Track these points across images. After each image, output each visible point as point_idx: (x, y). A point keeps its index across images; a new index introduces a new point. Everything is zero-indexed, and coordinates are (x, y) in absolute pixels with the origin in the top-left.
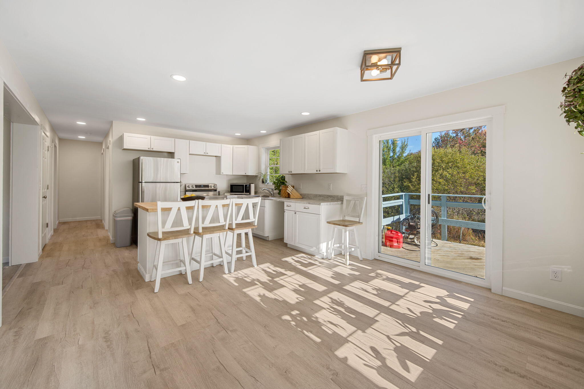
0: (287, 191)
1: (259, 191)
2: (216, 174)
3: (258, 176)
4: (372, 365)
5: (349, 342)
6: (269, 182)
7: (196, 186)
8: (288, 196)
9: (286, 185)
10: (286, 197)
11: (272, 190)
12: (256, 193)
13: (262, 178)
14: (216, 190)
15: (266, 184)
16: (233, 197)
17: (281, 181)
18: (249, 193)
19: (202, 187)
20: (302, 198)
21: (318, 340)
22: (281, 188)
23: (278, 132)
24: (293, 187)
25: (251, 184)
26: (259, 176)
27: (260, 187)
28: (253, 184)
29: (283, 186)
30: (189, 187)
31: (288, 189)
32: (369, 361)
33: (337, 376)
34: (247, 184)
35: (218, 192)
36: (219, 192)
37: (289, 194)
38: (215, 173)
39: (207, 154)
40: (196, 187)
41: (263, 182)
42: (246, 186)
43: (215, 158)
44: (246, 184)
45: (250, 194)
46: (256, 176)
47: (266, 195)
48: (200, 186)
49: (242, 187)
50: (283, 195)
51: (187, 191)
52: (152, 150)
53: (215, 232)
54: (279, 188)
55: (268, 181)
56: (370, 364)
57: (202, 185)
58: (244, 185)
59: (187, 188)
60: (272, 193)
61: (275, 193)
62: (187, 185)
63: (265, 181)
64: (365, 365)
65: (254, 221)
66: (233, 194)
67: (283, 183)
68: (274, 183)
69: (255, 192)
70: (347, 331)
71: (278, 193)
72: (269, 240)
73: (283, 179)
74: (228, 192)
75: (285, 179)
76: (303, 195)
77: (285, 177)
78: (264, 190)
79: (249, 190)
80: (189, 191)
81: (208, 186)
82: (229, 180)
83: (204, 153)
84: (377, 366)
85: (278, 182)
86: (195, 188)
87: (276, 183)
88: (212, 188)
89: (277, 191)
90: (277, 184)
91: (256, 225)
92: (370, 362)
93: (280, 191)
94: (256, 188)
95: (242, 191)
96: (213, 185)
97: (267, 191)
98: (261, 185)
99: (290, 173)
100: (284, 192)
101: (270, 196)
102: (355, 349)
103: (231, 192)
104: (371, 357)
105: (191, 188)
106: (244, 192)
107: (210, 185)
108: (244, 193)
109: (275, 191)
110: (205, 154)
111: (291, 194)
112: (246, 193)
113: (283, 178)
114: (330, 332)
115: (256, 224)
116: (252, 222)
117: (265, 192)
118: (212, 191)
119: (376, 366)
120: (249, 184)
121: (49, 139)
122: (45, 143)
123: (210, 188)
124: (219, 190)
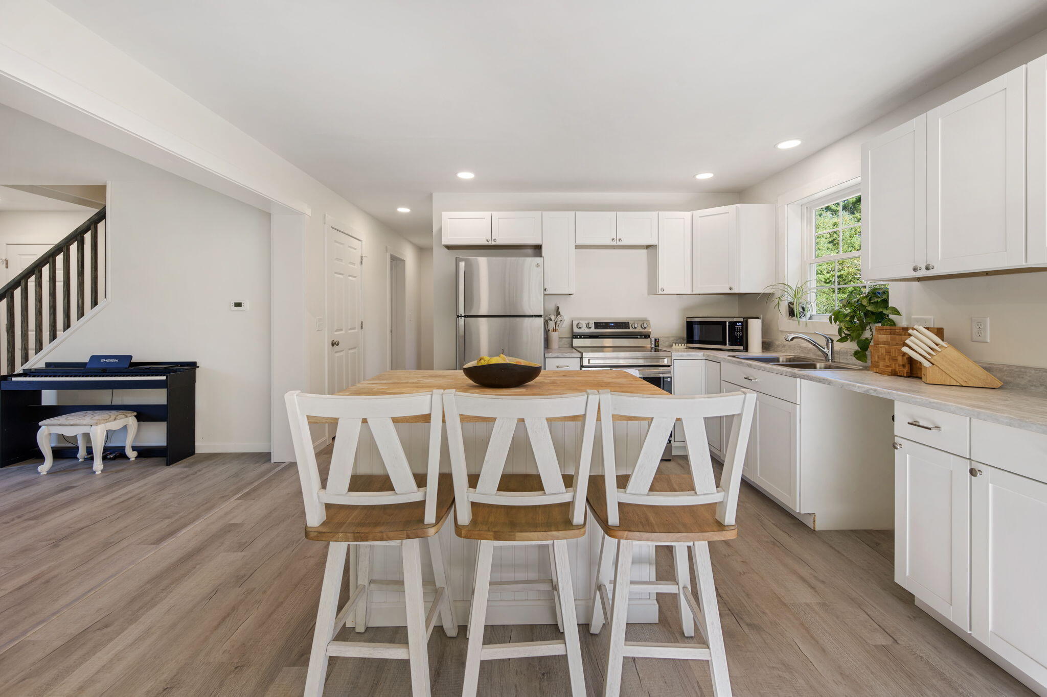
0: (905, 349)
1: (777, 343)
2: (648, 295)
3: (773, 294)
6: (814, 313)
7: (598, 325)
8: (906, 370)
9: (893, 323)
10: (894, 374)
11: (829, 340)
12: (766, 345)
13: (787, 299)
14: (647, 336)
15: (803, 319)
16: (690, 356)
17: (869, 308)
18: (741, 348)
19: (613, 326)
20: (1000, 388)
22: (867, 334)
23: (857, 131)
24: (939, 332)
25: (750, 321)
26: (778, 295)
27: (781, 329)
28: (757, 318)
29: (878, 329)
30: (580, 328)
31: (908, 342)
34: (736, 320)
35: (653, 340)
36: (656, 340)
37: (911, 361)
38: (646, 291)
39: (619, 243)
40: (596, 328)
41: (792, 313)
42: (733, 324)
43: (645, 251)
44: (731, 320)
45: (746, 349)
46: (767, 297)
47: (802, 355)
48: (606, 325)
49: (720, 327)
50: (882, 364)
51: (576, 338)
52: (494, 243)
53: (518, 534)
54: (859, 335)
55: (813, 310)
57: (612, 323)
58: (725, 322)
59: (576, 330)
60: (826, 350)
61: (839, 353)
62: (575, 323)
63: (798, 309)
65: (722, 504)
66: (694, 348)
67: (880, 317)
68: (837, 317)
69: (763, 343)
71: (856, 354)
72: (817, 529)
73: (876, 300)
74: (678, 341)
75: (886, 302)
76: (1001, 370)
77: (886, 292)
78: (795, 340)
79: (741, 338)
80: (580, 338)
81: (625, 325)
82: (686, 309)
83: (613, 239)
85: (855, 312)
86: (593, 330)
87: (846, 316)
88: (637, 330)
89: (851, 346)
90: (851, 321)
91: (733, 523)
93: (864, 346)
94: (766, 331)
95: (721, 340)
96: (639, 322)
97: (805, 344)
98: (784, 323)
99: (924, 273)
100: (888, 352)
101: (820, 361)
103: (688, 342)
105: (585, 330)
106: (725, 344)
107: (631, 322)
108: (727, 347)
109: (838, 346)
110: (614, 243)
111: (926, 364)
112: (732, 347)
113: (879, 297)
115: (730, 518)
116: (712, 507)
117: (800, 347)
118: (637, 338)
120: (741, 320)
121: (364, 243)
122: (351, 249)
123: (631, 330)
124: (657, 336)
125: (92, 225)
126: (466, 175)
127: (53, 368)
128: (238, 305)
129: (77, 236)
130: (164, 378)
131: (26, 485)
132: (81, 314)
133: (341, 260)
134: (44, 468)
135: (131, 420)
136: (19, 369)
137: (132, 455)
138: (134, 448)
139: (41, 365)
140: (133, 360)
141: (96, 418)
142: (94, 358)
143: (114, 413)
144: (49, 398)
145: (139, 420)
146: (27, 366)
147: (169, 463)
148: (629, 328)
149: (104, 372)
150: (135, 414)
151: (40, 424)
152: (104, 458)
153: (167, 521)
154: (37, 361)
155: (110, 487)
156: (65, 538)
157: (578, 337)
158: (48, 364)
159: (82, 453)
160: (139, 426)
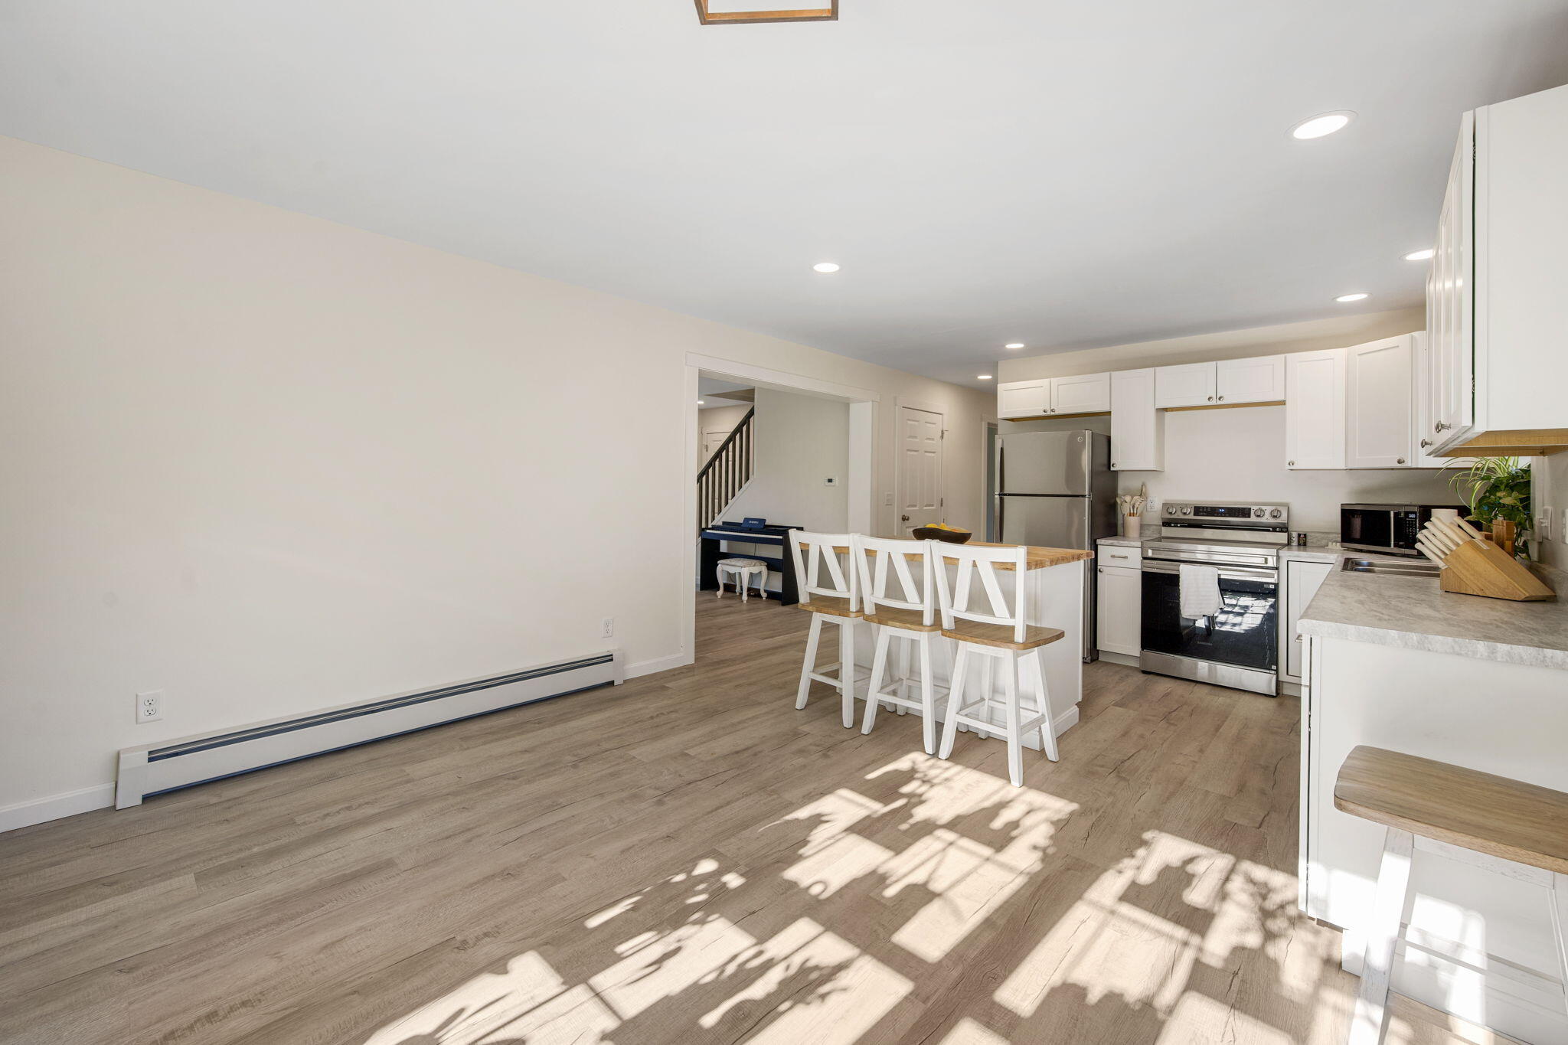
4: (454, 1027)
5: (564, 987)
7: (1198, 510)
14: (1285, 528)
16: (1314, 557)
19: (1222, 514)
21: (593, 922)
32: (470, 1021)
33: (457, 948)
34: (1404, 509)
35: (1294, 534)
36: (1300, 535)
39: (1221, 402)
40: (1197, 514)
42: (1400, 516)
44: (1398, 509)
48: (1213, 511)
49: (1382, 520)
52: (1053, 413)
56: (461, 1023)
57: (1222, 508)
58: (1389, 513)
59: (1166, 515)
62: (1165, 508)
64: (461, 1011)
66: (1353, 549)
70: (620, 988)
74: (1332, 538)
81: (1245, 512)
83: (1211, 397)
84: (441, 1040)
86: (1191, 517)
88: (1264, 519)
92: (464, 1025)
95: (1383, 538)
96: (1268, 509)
102: (532, 998)
103: (1343, 541)
104: (483, 1032)
105: (1178, 516)
106: (1389, 545)
107: (1254, 508)
108: (1393, 549)
110: (1213, 402)
112: (1399, 550)
114: (621, 949)
118: (1269, 531)
119: (441, 1037)
120: (1416, 509)
121: (945, 417)
122: (928, 425)
123: (1253, 519)
124: (1302, 530)
125: (746, 421)
126: (1015, 346)
127: (727, 526)
128: (830, 481)
129: (739, 429)
130: (781, 537)
131: (710, 601)
132: (733, 495)
133: (916, 437)
134: (720, 593)
135: (762, 568)
136: (710, 526)
137: (764, 595)
138: (765, 591)
139: (720, 524)
140: (766, 524)
141: (745, 562)
142: (747, 520)
143: (754, 562)
144: (724, 546)
145: (768, 569)
146: (714, 523)
147: (784, 604)
148: (1249, 517)
149: (750, 531)
150: (766, 564)
151: (718, 562)
152: (749, 595)
153: (772, 632)
154: (719, 521)
155: (749, 610)
156: (725, 627)
157: (1173, 525)
158: (724, 523)
159: (738, 589)
160: (768, 574)
